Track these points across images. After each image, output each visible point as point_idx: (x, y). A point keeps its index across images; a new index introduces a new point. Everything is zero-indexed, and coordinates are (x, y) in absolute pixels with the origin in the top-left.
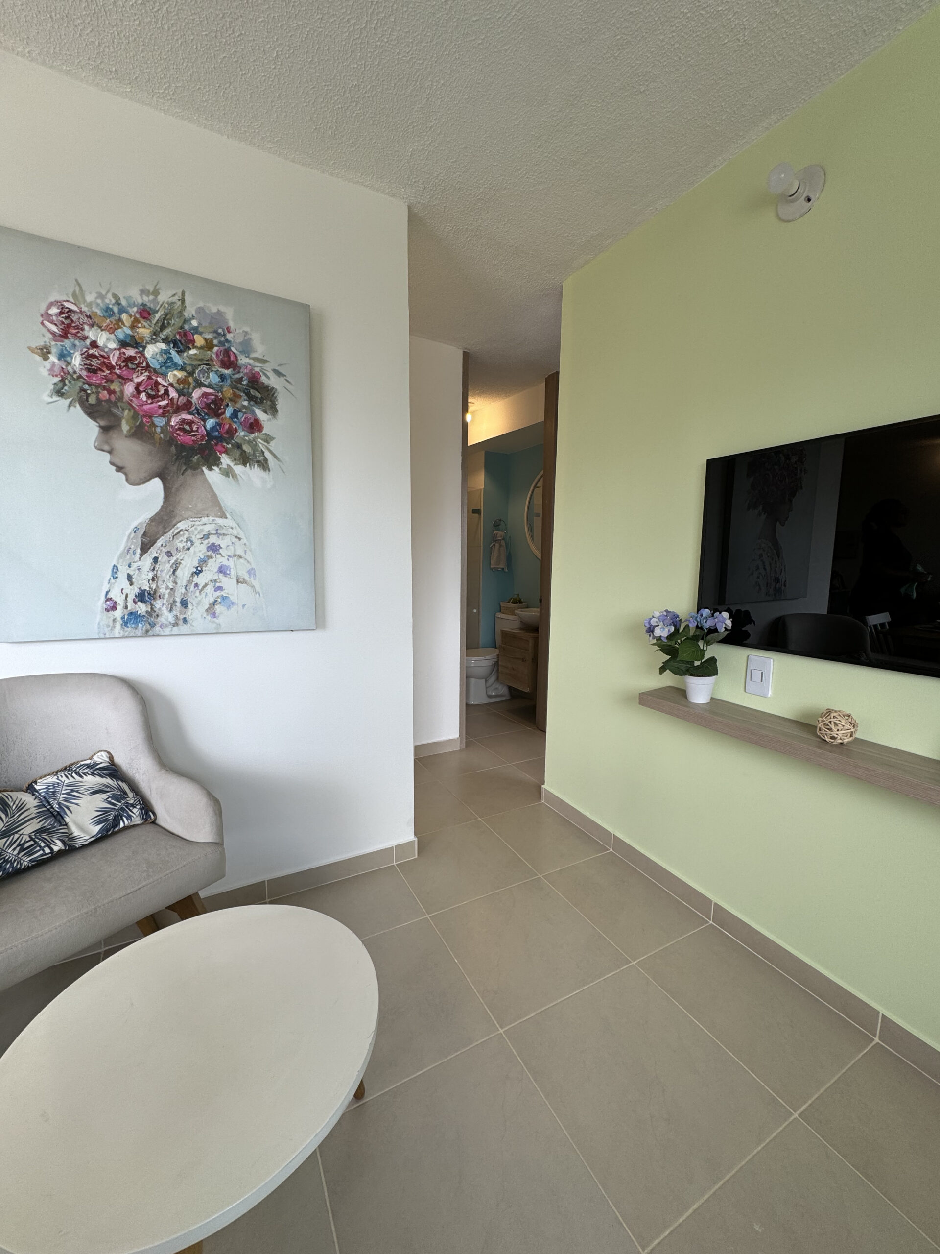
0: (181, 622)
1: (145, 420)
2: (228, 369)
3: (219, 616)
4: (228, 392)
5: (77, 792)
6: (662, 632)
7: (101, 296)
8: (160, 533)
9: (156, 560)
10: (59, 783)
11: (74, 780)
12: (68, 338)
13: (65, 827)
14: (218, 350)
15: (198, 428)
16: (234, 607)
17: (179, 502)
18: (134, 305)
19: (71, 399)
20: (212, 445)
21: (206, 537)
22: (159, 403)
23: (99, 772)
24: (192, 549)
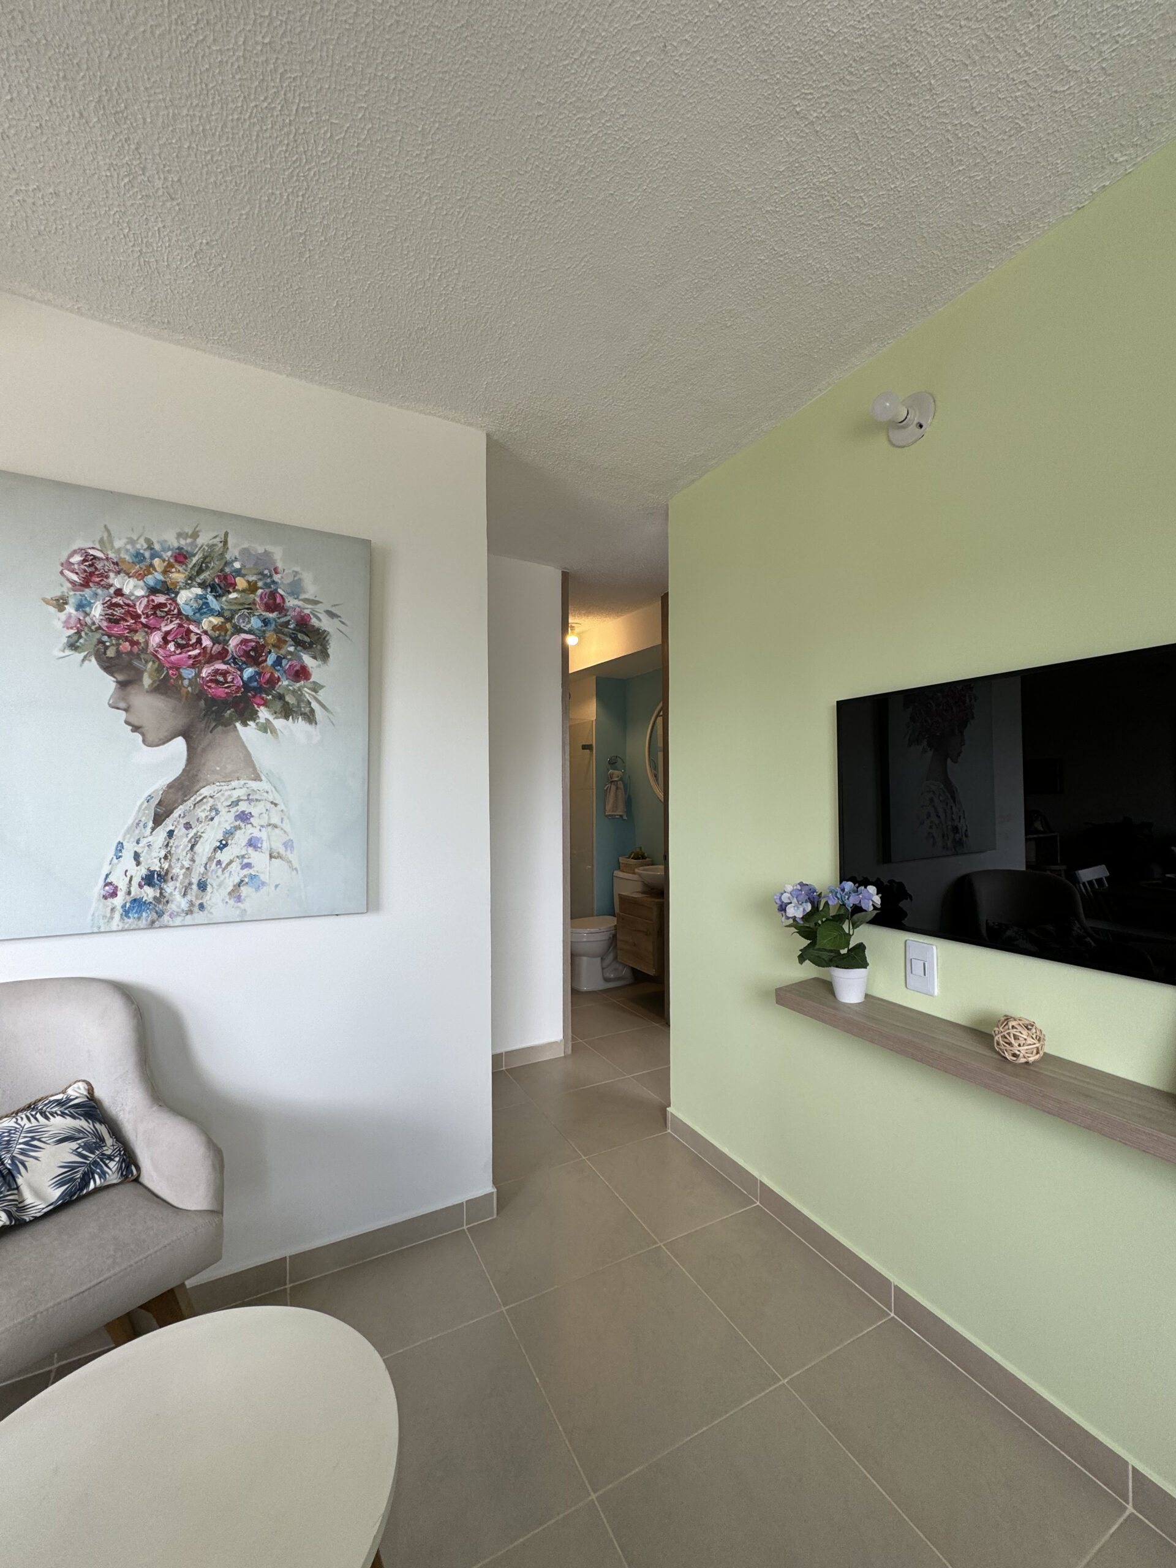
0: (196, 909)
1: (171, 672)
2: (273, 612)
3: (244, 900)
4: (271, 637)
5: (39, 1140)
6: (796, 911)
7: (132, 542)
8: (179, 801)
9: (171, 834)
10: (17, 1128)
11: (37, 1124)
12: (90, 587)
13: (16, 1192)
14: (262, 593)
15: (233, 678)
16: (265, 888)
17: (204, 764)
18: (169, 549)
19: (86, 653)
20: (249, 697)
21: (235, 804)
22: (190, 653)
23: (72, 1111)
24: (216, 819)
